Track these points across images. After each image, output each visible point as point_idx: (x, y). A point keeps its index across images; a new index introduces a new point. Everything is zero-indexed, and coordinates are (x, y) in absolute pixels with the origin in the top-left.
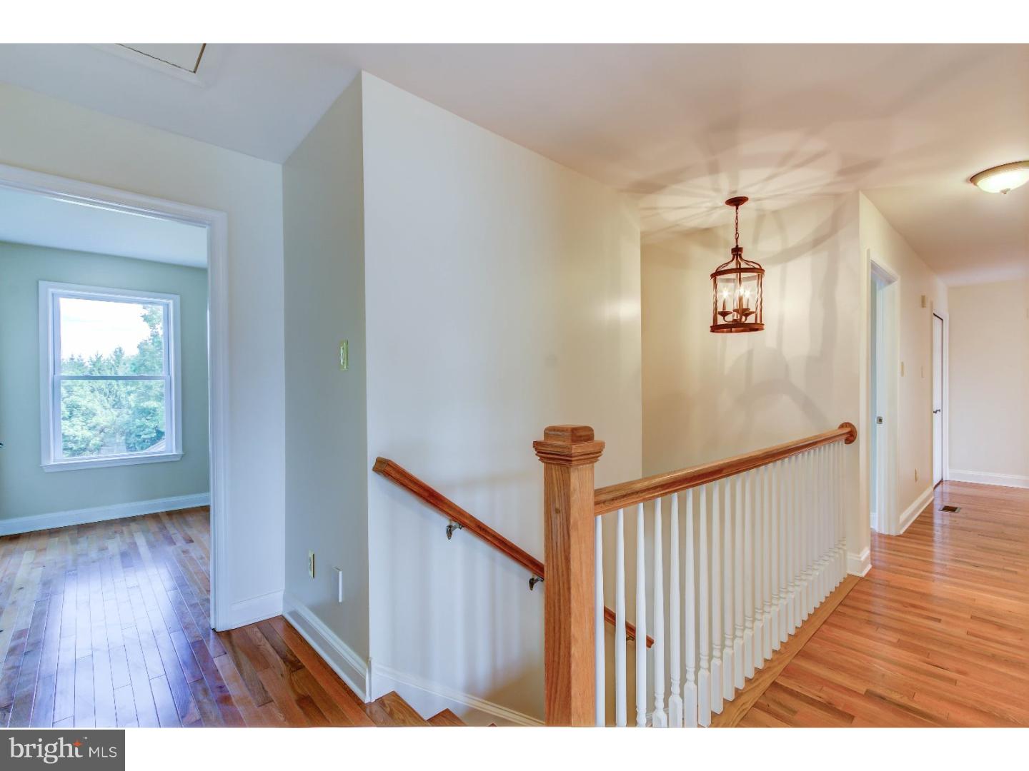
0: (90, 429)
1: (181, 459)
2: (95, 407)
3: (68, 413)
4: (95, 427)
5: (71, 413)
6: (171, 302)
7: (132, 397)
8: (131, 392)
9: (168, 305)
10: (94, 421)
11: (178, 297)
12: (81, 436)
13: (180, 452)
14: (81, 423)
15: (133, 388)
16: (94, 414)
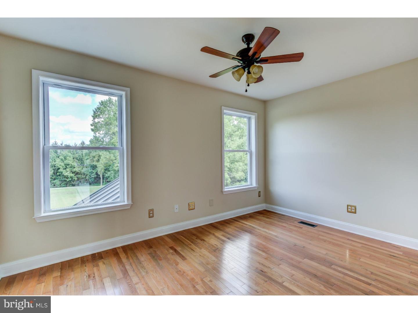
0: (73, 173)
1: (131, 207)
2: (75, 165)
3: (65, 167)
4: (74, 172)
5: (66, 167)
6: (124, 93)
7: (88, 160)
8: (88, 159)
9: (121, 96)
10: (74, 170)
11: (128, 89)
12: (70, 176)
13: (130, 202)
14: (70, 171)
15: (88, 157)
16: (74, 168)
